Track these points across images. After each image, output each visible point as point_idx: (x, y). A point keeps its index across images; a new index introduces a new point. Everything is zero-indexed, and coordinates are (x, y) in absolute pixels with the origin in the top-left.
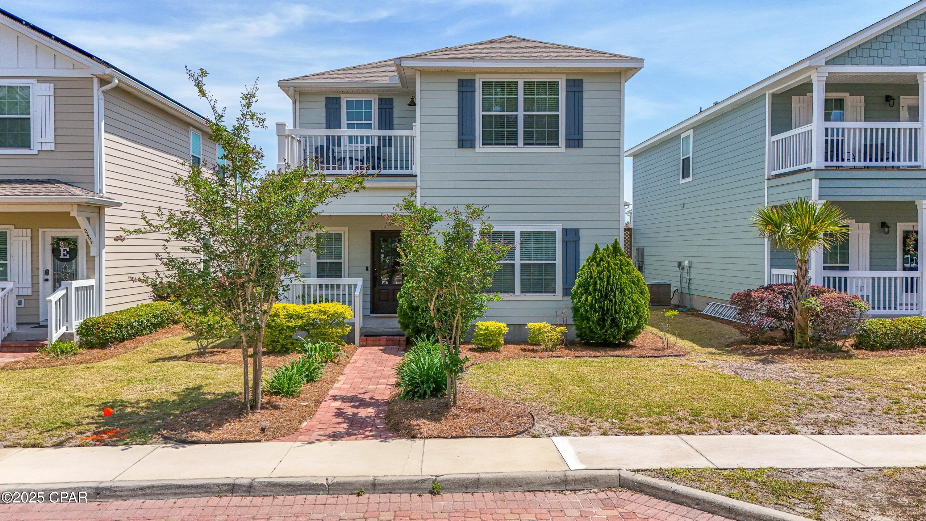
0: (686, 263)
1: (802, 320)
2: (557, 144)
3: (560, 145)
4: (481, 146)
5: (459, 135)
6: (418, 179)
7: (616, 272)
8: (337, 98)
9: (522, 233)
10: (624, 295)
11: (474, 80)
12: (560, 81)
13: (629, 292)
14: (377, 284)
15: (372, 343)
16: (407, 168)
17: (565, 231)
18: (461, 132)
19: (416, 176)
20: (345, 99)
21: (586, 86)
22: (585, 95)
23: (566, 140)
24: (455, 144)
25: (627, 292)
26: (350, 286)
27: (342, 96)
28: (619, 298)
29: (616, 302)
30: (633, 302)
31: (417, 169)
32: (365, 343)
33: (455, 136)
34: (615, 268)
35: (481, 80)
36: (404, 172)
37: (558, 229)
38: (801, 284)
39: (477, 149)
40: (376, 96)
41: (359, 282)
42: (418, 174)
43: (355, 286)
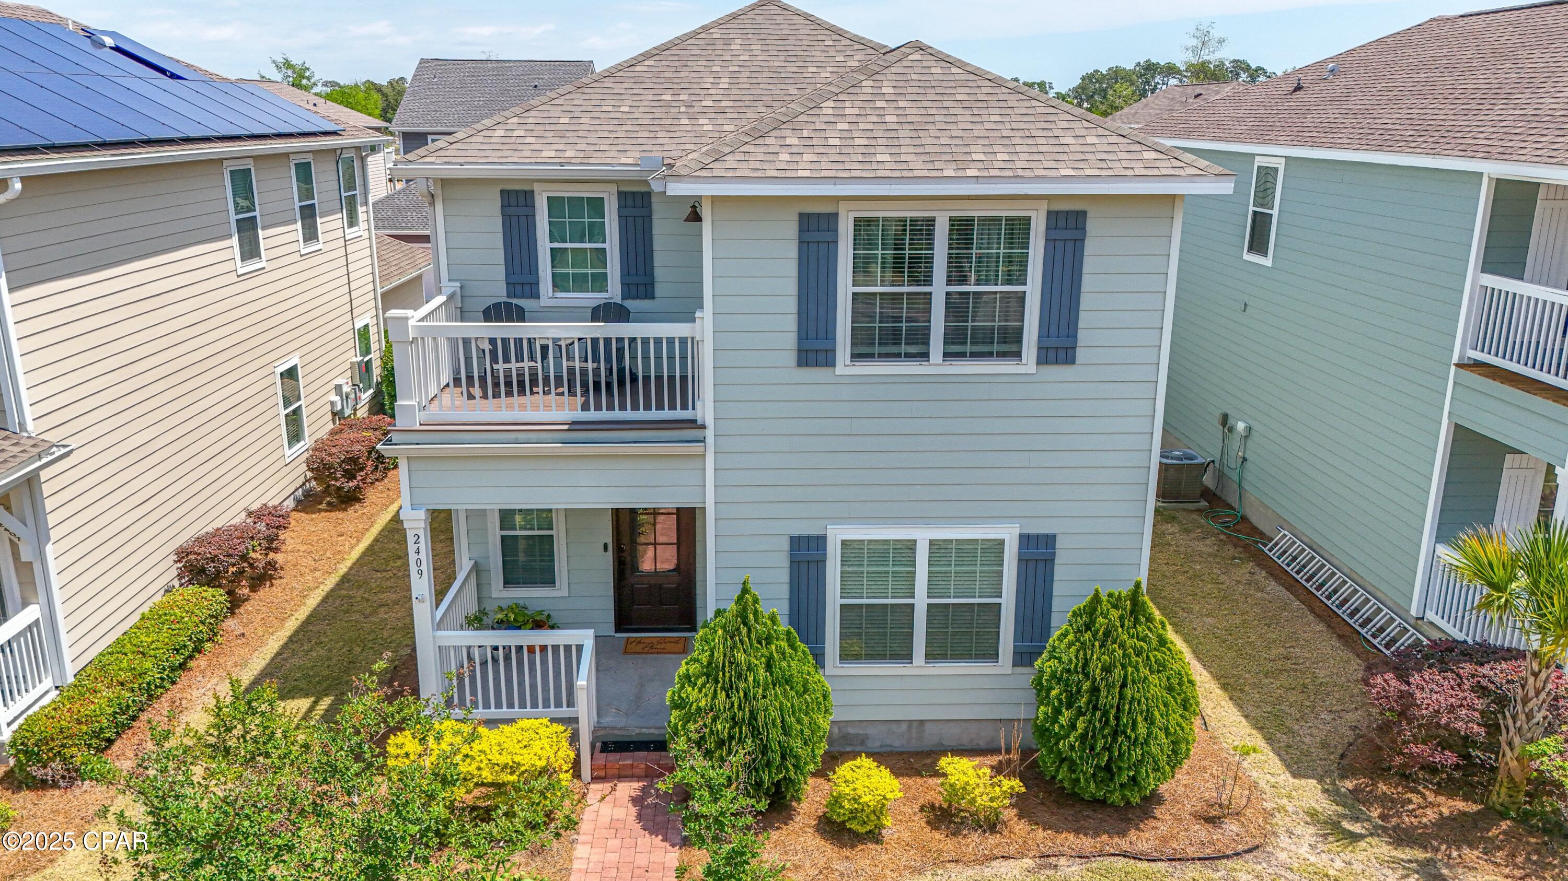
0: (1241, 426)
1: (1518, 771)
2: (1018, 354)
3: (1024, 361)
4: (848, 362)
5: (800, 339)
6: (709, 434)
7: (1138, 670)
8: (525, 192)
9: (932, 543)
10: (1152, 723)
11: (836, 215)
12: (1033, 214)
13: (1162, 715)
14: (628, 572)
15: (616, 772)
16: (684, 407)
17: (1025, 540)
18: (803, 334)
19: (703, 427)
20: (545, 196)
21: (1092, 226)
22: (1090, 247)
23: (1039, 349)
24: (791, 357)
25: (1158, 716)
26: (568, 648)
27: (536, 187)
28: (1142, 729)
29: (1136, 739)
30: (1168, 734)
31: (705, 410)
32: (602, 773)
33: (790, 340)
34: (1137, 662)
35: (852, 216)
36: (679, 414)
37: (1009, 535)
38: (1530, 705)
39: (840, 369)
40: (614, 189)
41: (586, 638)
42: (710, 421)
43: (580, 648)
